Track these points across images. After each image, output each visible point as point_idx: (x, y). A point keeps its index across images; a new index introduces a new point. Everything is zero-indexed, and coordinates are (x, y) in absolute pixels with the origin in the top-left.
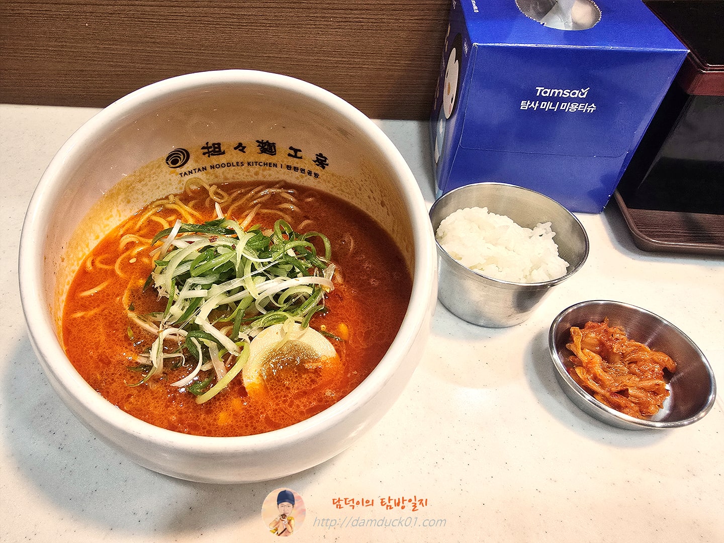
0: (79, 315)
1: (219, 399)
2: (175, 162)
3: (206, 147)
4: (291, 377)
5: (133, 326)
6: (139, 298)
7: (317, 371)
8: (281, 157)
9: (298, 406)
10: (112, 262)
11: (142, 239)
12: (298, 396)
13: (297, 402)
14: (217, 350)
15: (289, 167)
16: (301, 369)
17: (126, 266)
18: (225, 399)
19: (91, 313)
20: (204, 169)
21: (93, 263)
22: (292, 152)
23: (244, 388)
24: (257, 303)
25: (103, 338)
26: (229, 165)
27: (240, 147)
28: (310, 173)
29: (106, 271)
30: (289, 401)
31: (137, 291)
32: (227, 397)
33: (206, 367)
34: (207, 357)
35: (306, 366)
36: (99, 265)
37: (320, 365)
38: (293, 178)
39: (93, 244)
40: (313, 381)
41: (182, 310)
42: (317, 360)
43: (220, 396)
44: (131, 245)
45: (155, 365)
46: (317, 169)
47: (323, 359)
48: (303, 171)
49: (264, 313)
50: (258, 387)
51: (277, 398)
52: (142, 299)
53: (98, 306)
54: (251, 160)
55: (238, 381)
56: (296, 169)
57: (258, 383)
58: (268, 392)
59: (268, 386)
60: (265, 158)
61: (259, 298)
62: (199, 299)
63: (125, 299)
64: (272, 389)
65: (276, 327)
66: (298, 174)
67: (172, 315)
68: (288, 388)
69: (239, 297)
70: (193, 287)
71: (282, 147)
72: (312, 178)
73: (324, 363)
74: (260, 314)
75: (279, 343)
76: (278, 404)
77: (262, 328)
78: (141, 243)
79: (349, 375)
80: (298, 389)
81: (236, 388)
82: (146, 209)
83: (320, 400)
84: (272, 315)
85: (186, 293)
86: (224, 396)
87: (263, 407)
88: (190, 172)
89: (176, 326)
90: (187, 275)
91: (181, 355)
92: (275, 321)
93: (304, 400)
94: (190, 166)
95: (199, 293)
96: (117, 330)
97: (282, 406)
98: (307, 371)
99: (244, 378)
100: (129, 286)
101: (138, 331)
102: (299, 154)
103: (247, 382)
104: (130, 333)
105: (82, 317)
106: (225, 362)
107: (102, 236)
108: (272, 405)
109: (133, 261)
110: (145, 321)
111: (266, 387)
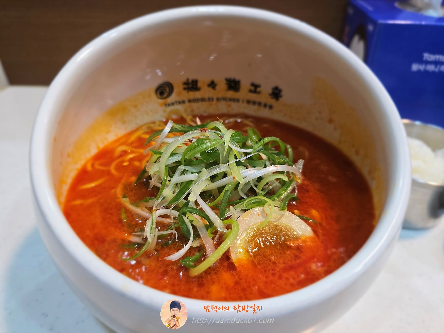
0: (78, 202)
1: (210, 274)
2: (162, 93)
3: (186, 83)
4: (275, 253)
5: (127, 211)
6: (132, 190)
7: (298, 248)
8: (244, 93)
9: (287, 279)
10: (108, 164)
11: (134, 150)
12: (285, 270)
13: (285, 275)
14: (205, 230)
15: (249, 102)
16: (284, 246)
17: (119, 167)
18: (216, 273)
19: (89, 201)
20: (183, 102)
21: (93, 166)
22: (253, 88)
23: (232, 264)
24: (240, 187)
25: (99, 220)
26: (203, 100)
27: (212, 85)
28: (265, 105)
29: (103, 172)
30: (278, 274)
31: (130, 185)
32: (218, 271)
33: (196, 244)
34: (197, 235)
35: (288, 243)
36: (97, 167)
37: (300, 242)
38: (252, 110)
39: (94, 151)
40: (297, 257)
41: (174, 193)
42: (297, 239)
43: (211, 270)
44: (125, 153)
45: (150, 240)
46: (272, 101)
47: (303, 238)
48: (260, 104)
49: (245, 197)
50: (245, 262)
51: (265, 271)
52: (134, 191)
53: (96, 196)
54: (220, 95)
55: (226, 256)
56: (254, 103)
57: (245, 259)
58: (256, 266)
59: (255, 261)
60: (231, 94)
61: (242, 183)
62: (190, 183)
63: (119, 191)
64: (259, 264)
65: (257, 210)
66: (256, 107)
67: (164, 198)
68: (274, 263)
69: (224, 183)
70: (184, 172)
71: (245, 85)
72: (267, 109)
73: (304, 241)
74: (242, 198)
75: (261, 224)
76: (267, 277)
77: (245, 210)
78: (132, 152)
79: (329, 252)
80: (284, 263)
81: (225, 263)
82: (137, 130)
83: (307, 273)
84: (253, 199)
85: (177, 178)
86: (214, 270)
87: (254, 280)
88: (173, 104)
89: (167, 207)
90: (178, 163)
91: (174, 231)
92: (255, 205)
93: (292, 273)
94: (173, 98)
95: (189, 177)
96: (112, 214)
97: (271, 278)
98: (290, 247)
99: (232, 254)
100: (123, 181)
101: (130, 215)
102: (258, 89)
103: (234, 258)
104: (123, 216)
105: (81, 205)
106: (213, 239)
107: (102, 146)
108: (262, 278)
109: (126, 164)
110: (138, 206)
111: (253, 262)
